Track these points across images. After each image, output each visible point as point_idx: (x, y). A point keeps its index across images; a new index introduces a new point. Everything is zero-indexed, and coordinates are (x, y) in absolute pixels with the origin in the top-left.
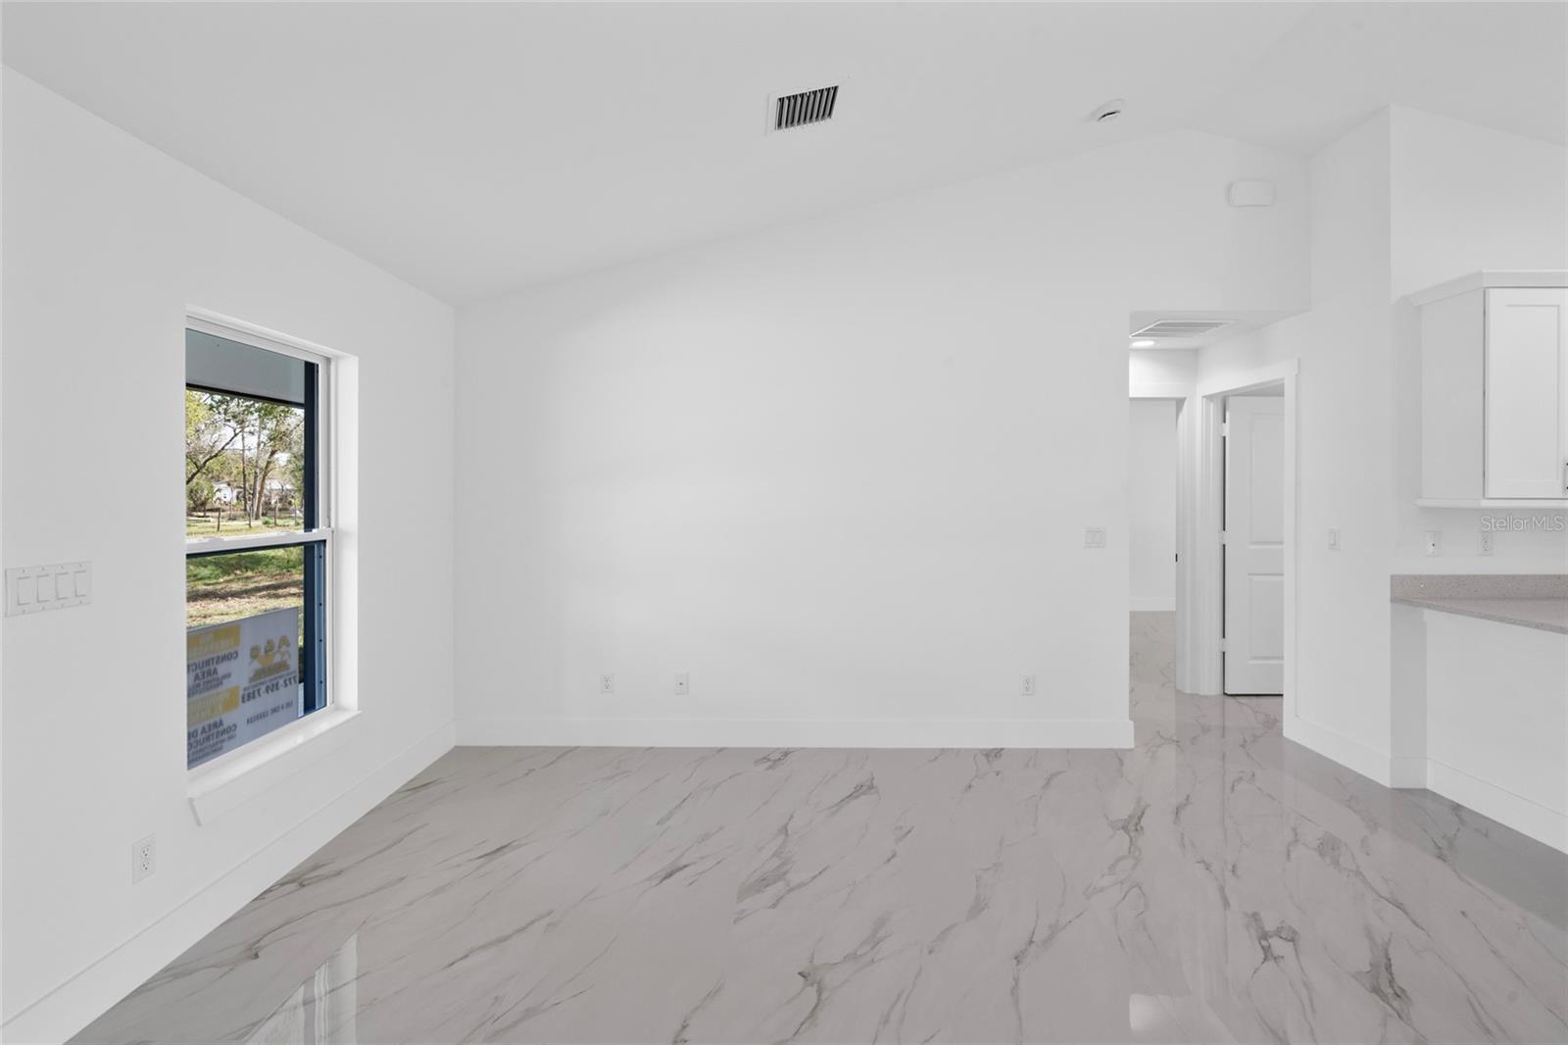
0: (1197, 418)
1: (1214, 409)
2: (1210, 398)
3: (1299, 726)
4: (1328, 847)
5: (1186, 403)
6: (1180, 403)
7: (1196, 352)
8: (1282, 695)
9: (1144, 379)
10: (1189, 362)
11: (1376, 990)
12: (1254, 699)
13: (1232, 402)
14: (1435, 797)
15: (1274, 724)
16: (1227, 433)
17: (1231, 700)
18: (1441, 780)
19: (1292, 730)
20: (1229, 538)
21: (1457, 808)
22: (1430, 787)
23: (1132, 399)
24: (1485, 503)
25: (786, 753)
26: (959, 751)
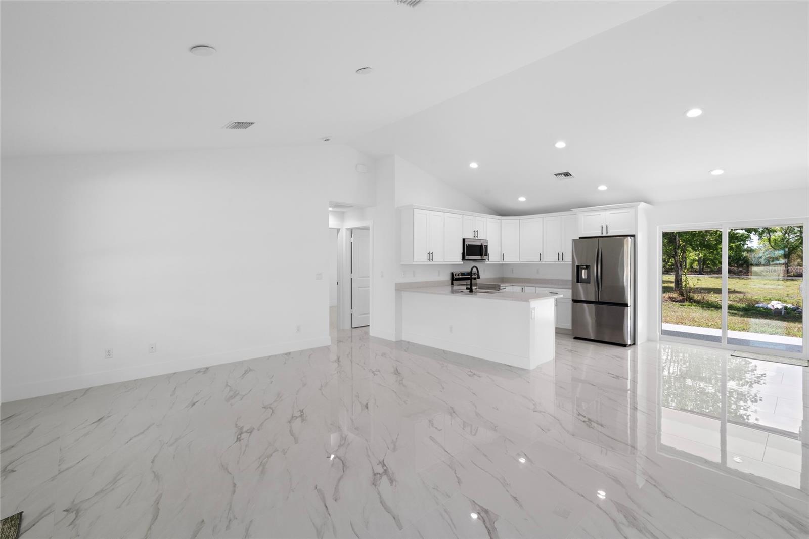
0: (344, 234)
1: (349, 232)
2: (348, 229)
3: (373, 332)
4: (384, 355)
5: (341, 230)
6: (338, 230)
7: (343, 213)
8: (369, 326)
9: (333, 222)
10: (341, 216)
11: (396, 374)
12: (360, 328)
13: (354, 230)
14: (404, 341)
15: (367, 333)
16: (352, 241)
17: (354, 329)
18: (405, 338)
19: (371, 334)
20: (353, 276)
21: (408, 342)
22: (403, 339)
23: (330, 228)
24: (413, 263)
25: (207, 369)
26: (276, 356)
